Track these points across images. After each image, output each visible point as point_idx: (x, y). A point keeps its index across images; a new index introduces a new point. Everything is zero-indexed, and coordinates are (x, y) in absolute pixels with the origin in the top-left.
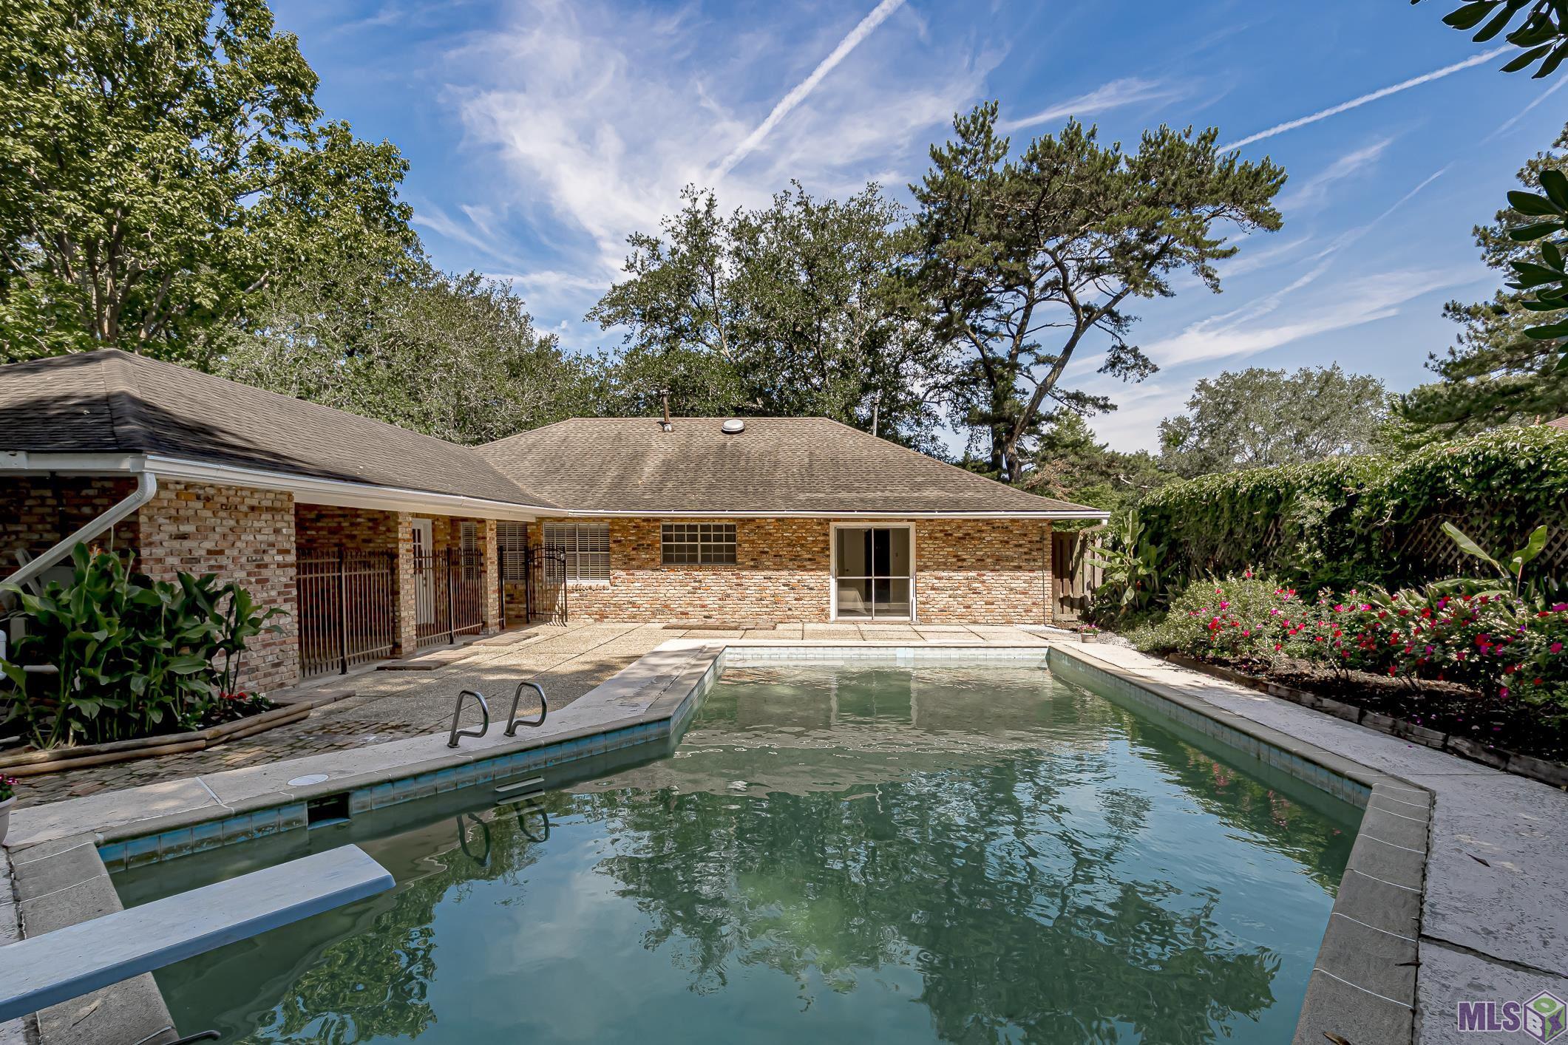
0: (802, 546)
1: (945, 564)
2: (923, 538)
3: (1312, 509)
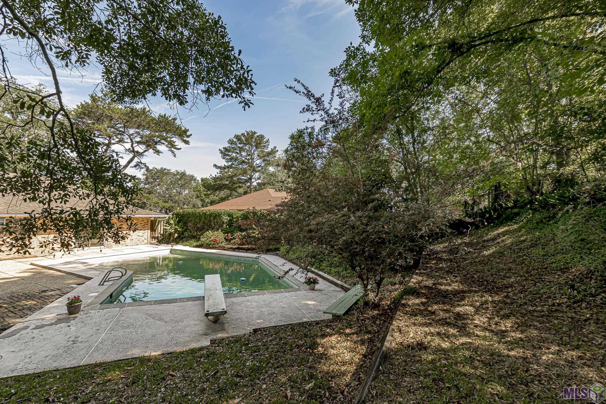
3: (226, 219)
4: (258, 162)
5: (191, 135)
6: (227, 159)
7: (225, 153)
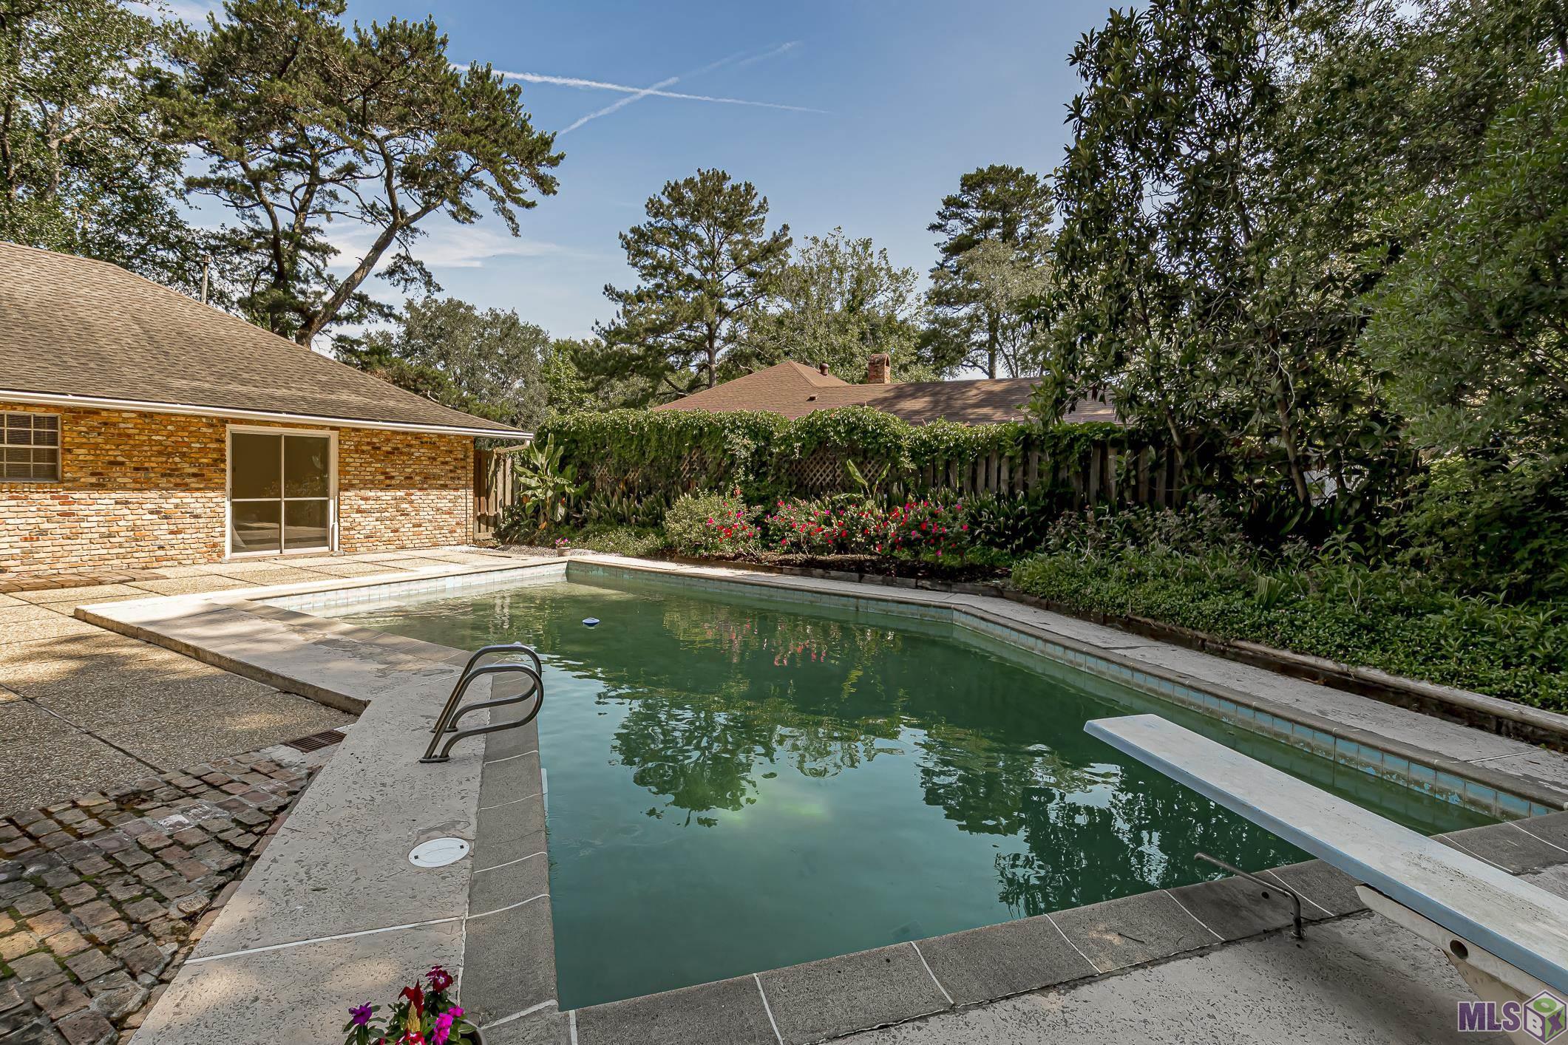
0: (183, 455)
1: (372, 482)
2: (348, 451)
3: (742, 446)
4: (732, 279)
5: (562, 157)
6: (644, 267)
7: (638, 244)
